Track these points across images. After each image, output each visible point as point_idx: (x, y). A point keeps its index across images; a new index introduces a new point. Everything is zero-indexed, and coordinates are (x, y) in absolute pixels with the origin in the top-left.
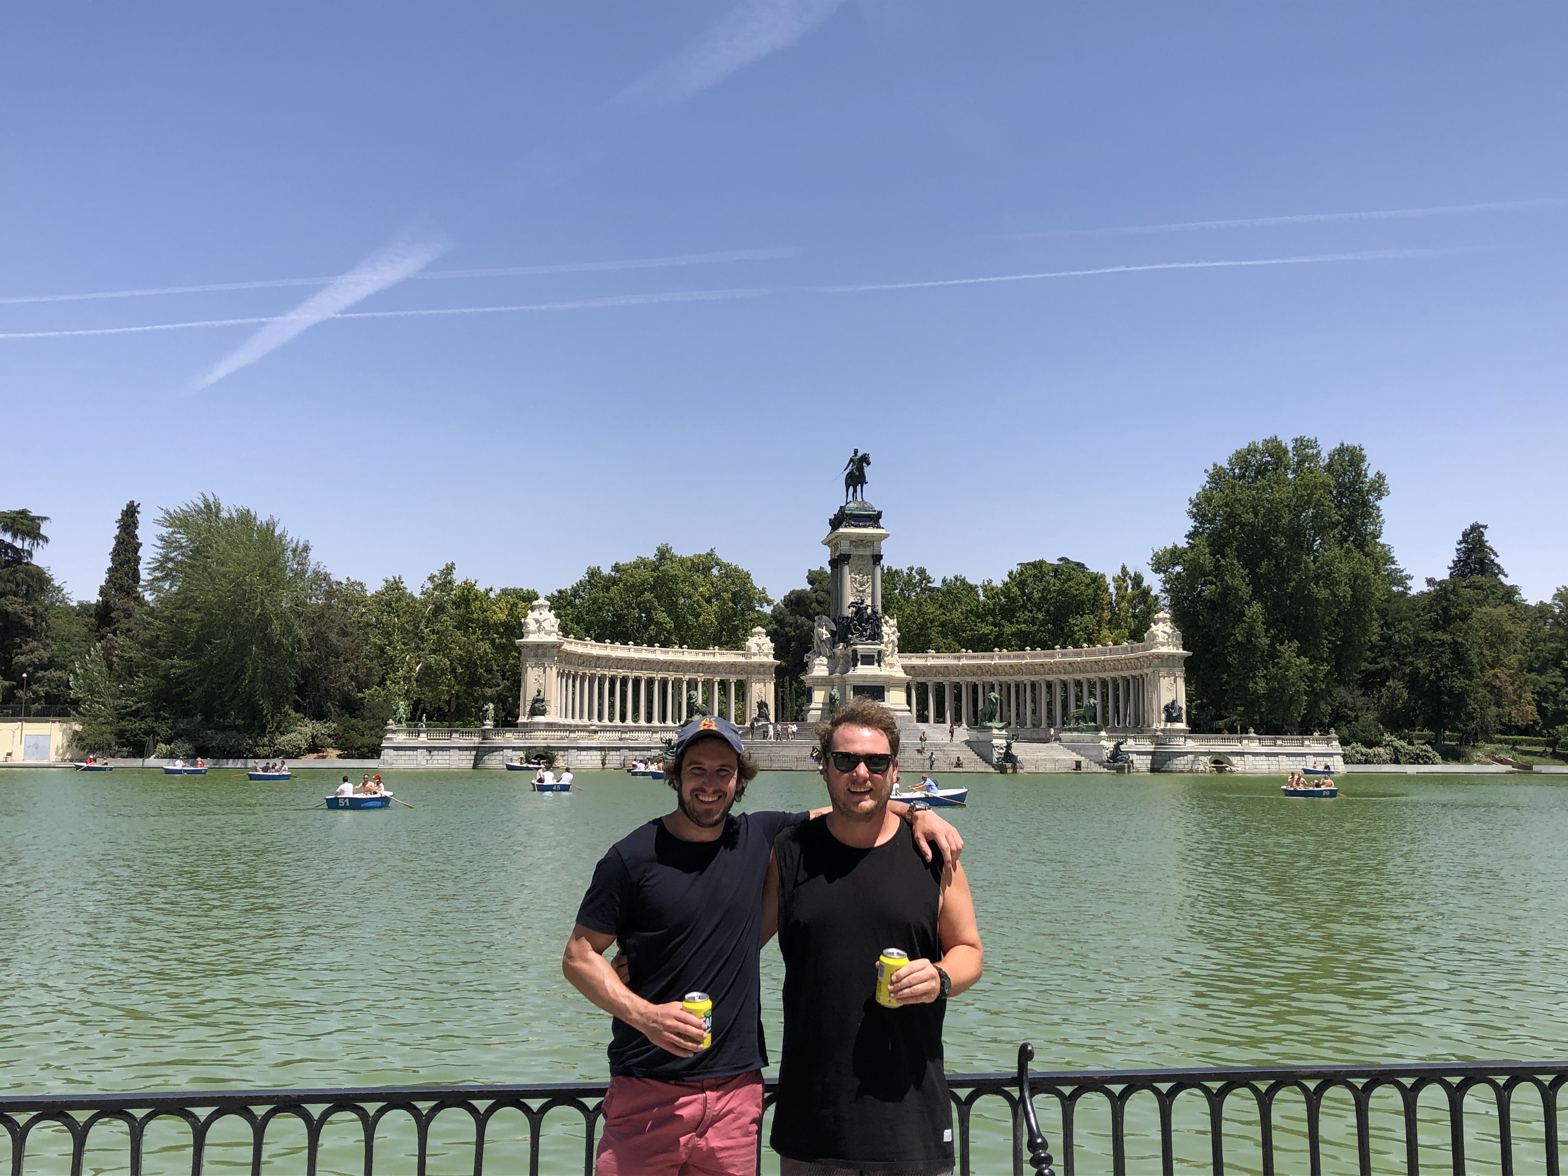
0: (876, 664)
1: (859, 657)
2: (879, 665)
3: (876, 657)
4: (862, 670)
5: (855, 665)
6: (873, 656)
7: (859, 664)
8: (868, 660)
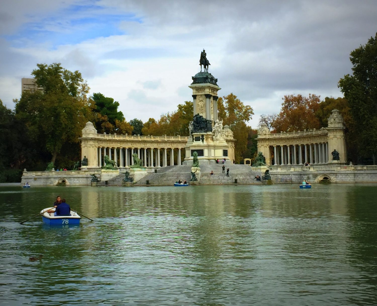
0: (201, 140)
1: (194, 138)
2: (203, 141)
3: (201, 137)
4: (196, 143)
5: (193, 141)
6: (200, 137)
7: (194, 140)
8: (197, 139)
